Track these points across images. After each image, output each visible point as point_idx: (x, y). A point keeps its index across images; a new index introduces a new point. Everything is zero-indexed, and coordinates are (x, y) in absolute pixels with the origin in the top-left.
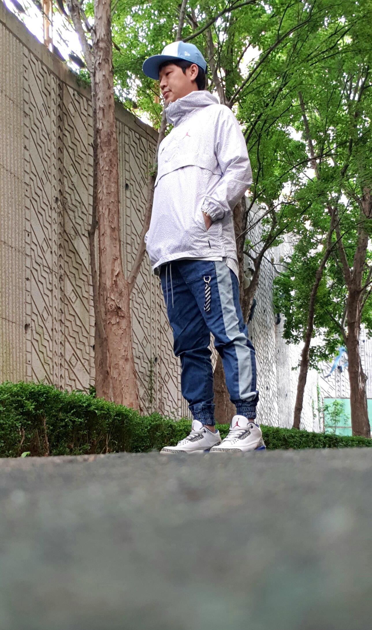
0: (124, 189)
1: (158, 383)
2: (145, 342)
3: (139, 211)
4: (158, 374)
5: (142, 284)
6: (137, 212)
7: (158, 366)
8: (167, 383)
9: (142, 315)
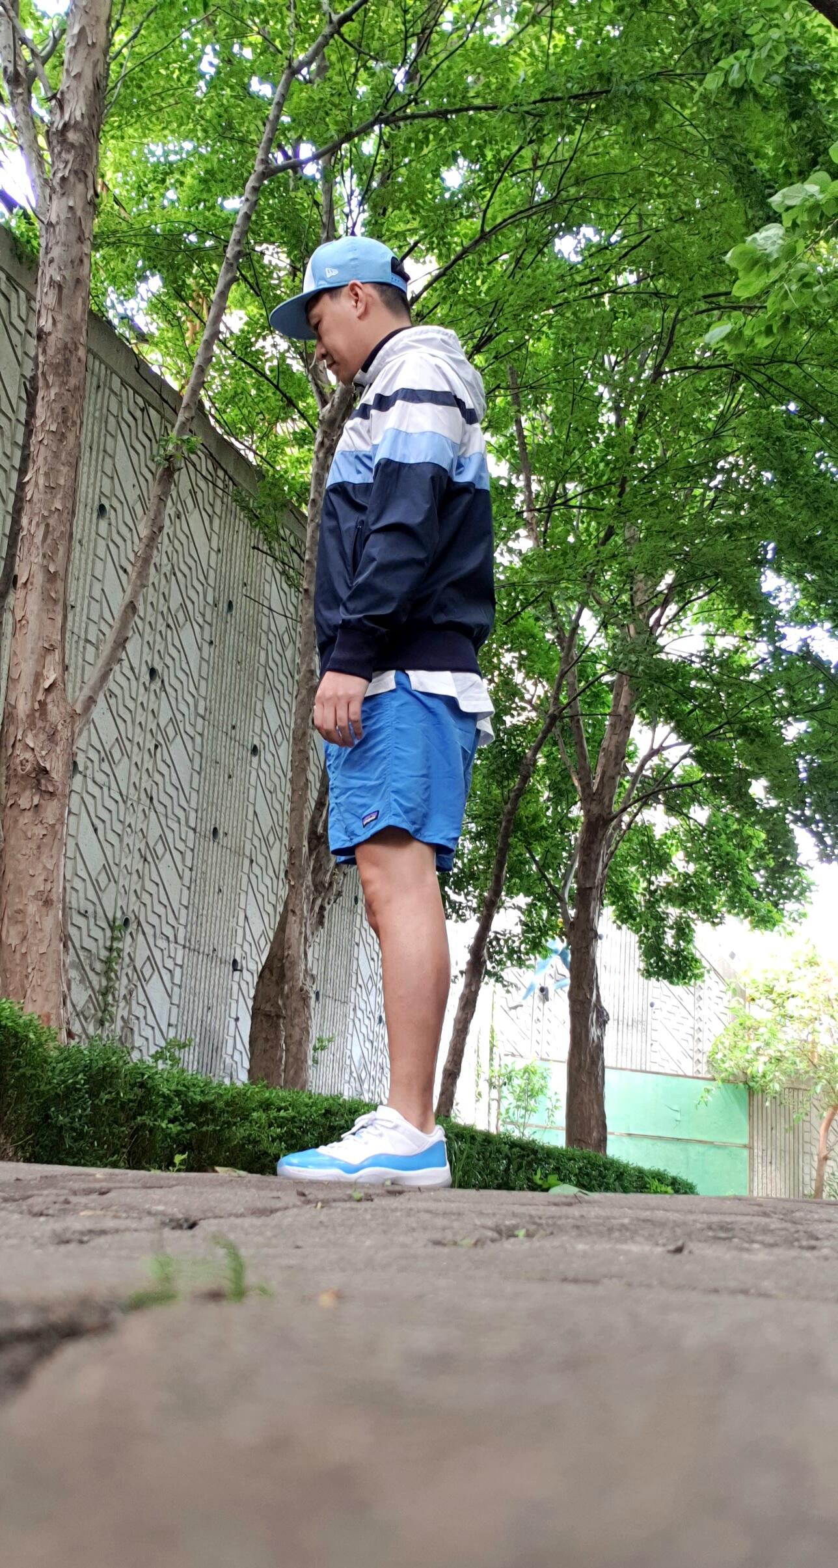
0: (95, 515)
1: (124, 981)
2: (103, 880)
3: (125, 571)
4: (127, 959)
5: (113, 740)
6: (121, 572)
7: (128, 939)
8: (147, 982)
9: (104, 815)
